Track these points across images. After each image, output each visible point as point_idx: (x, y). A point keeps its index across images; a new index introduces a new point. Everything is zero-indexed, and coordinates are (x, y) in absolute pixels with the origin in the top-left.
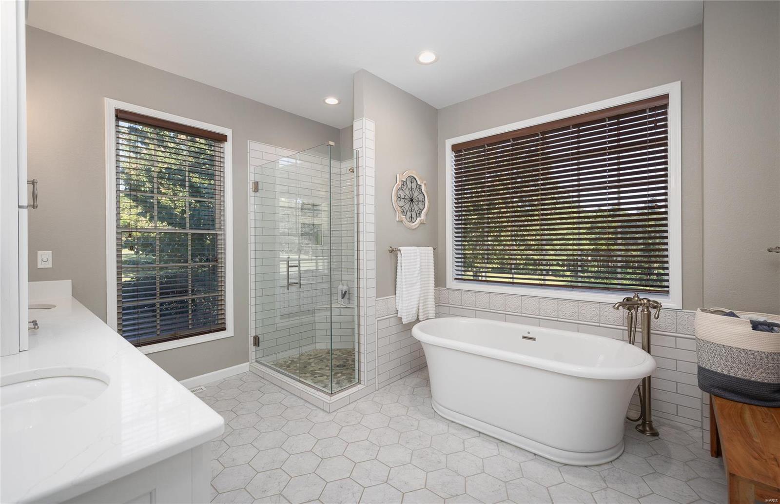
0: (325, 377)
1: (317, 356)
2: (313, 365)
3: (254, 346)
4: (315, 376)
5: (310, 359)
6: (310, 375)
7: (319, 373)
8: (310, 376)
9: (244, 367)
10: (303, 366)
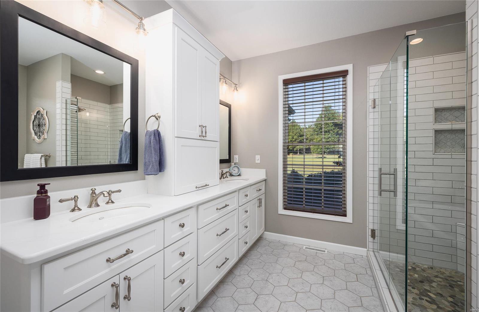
0: (435, 307)
1: (449, 279)
2: (434, 284)
3: (371, 237)
4: (423, 297)
5: (436, 276)
6: (418, 293)
7: (430, 297)
8: (416, 294)
9: (361, 251)
10: (420, 279)
